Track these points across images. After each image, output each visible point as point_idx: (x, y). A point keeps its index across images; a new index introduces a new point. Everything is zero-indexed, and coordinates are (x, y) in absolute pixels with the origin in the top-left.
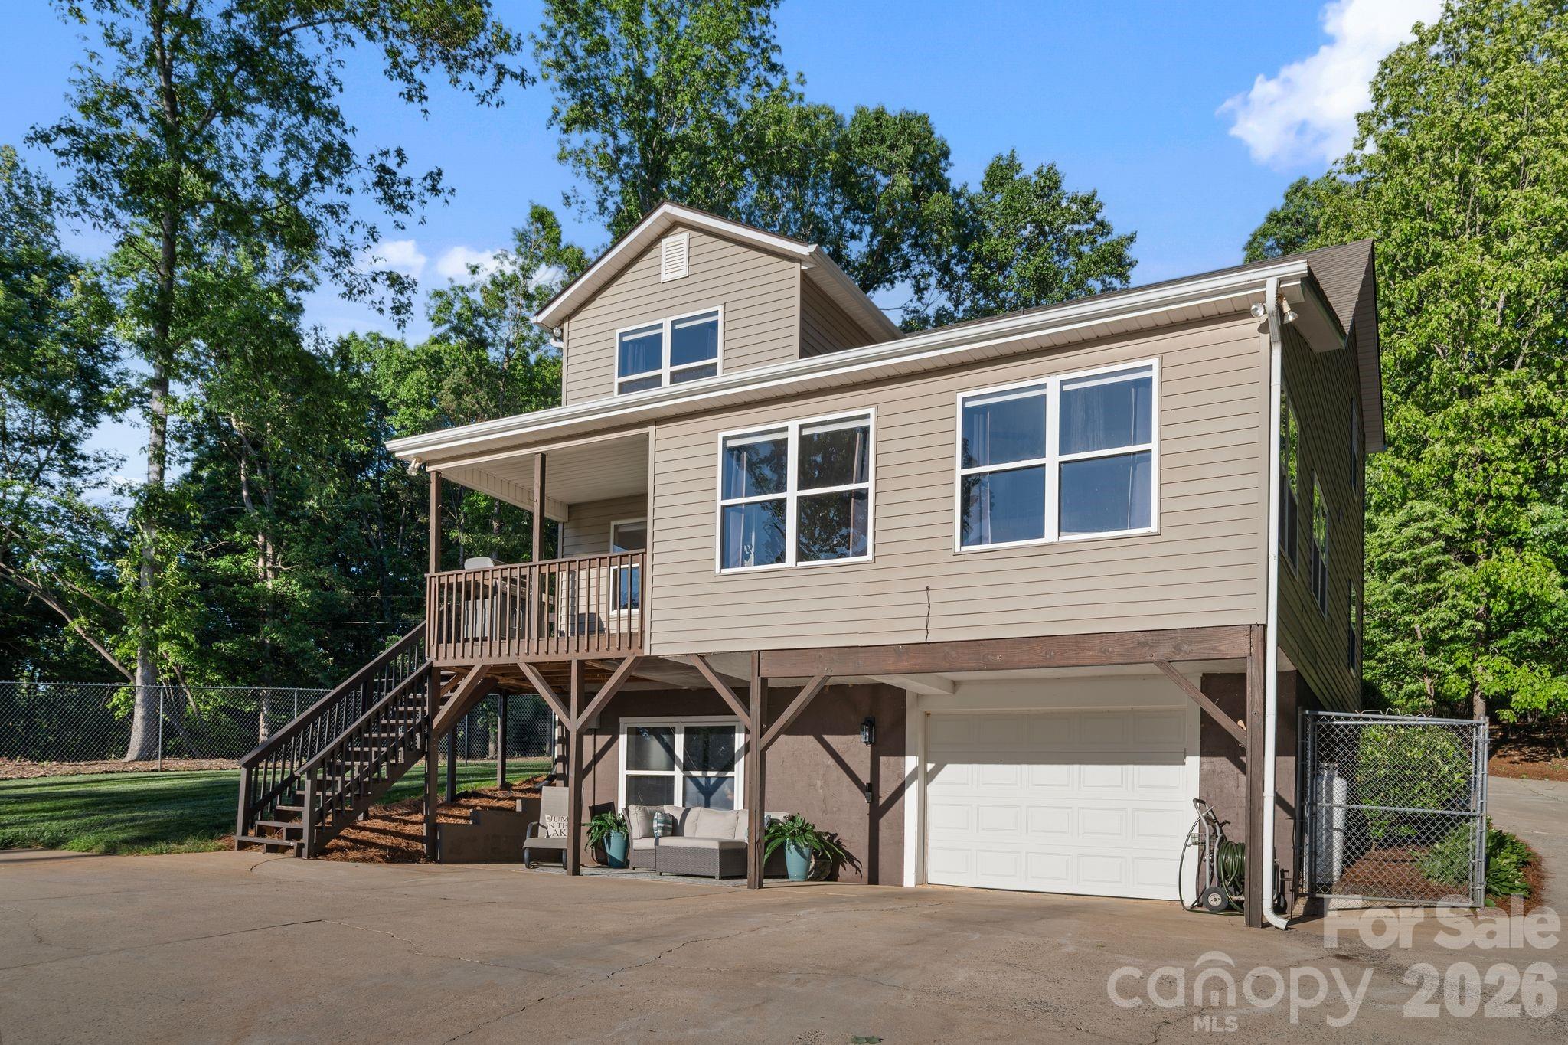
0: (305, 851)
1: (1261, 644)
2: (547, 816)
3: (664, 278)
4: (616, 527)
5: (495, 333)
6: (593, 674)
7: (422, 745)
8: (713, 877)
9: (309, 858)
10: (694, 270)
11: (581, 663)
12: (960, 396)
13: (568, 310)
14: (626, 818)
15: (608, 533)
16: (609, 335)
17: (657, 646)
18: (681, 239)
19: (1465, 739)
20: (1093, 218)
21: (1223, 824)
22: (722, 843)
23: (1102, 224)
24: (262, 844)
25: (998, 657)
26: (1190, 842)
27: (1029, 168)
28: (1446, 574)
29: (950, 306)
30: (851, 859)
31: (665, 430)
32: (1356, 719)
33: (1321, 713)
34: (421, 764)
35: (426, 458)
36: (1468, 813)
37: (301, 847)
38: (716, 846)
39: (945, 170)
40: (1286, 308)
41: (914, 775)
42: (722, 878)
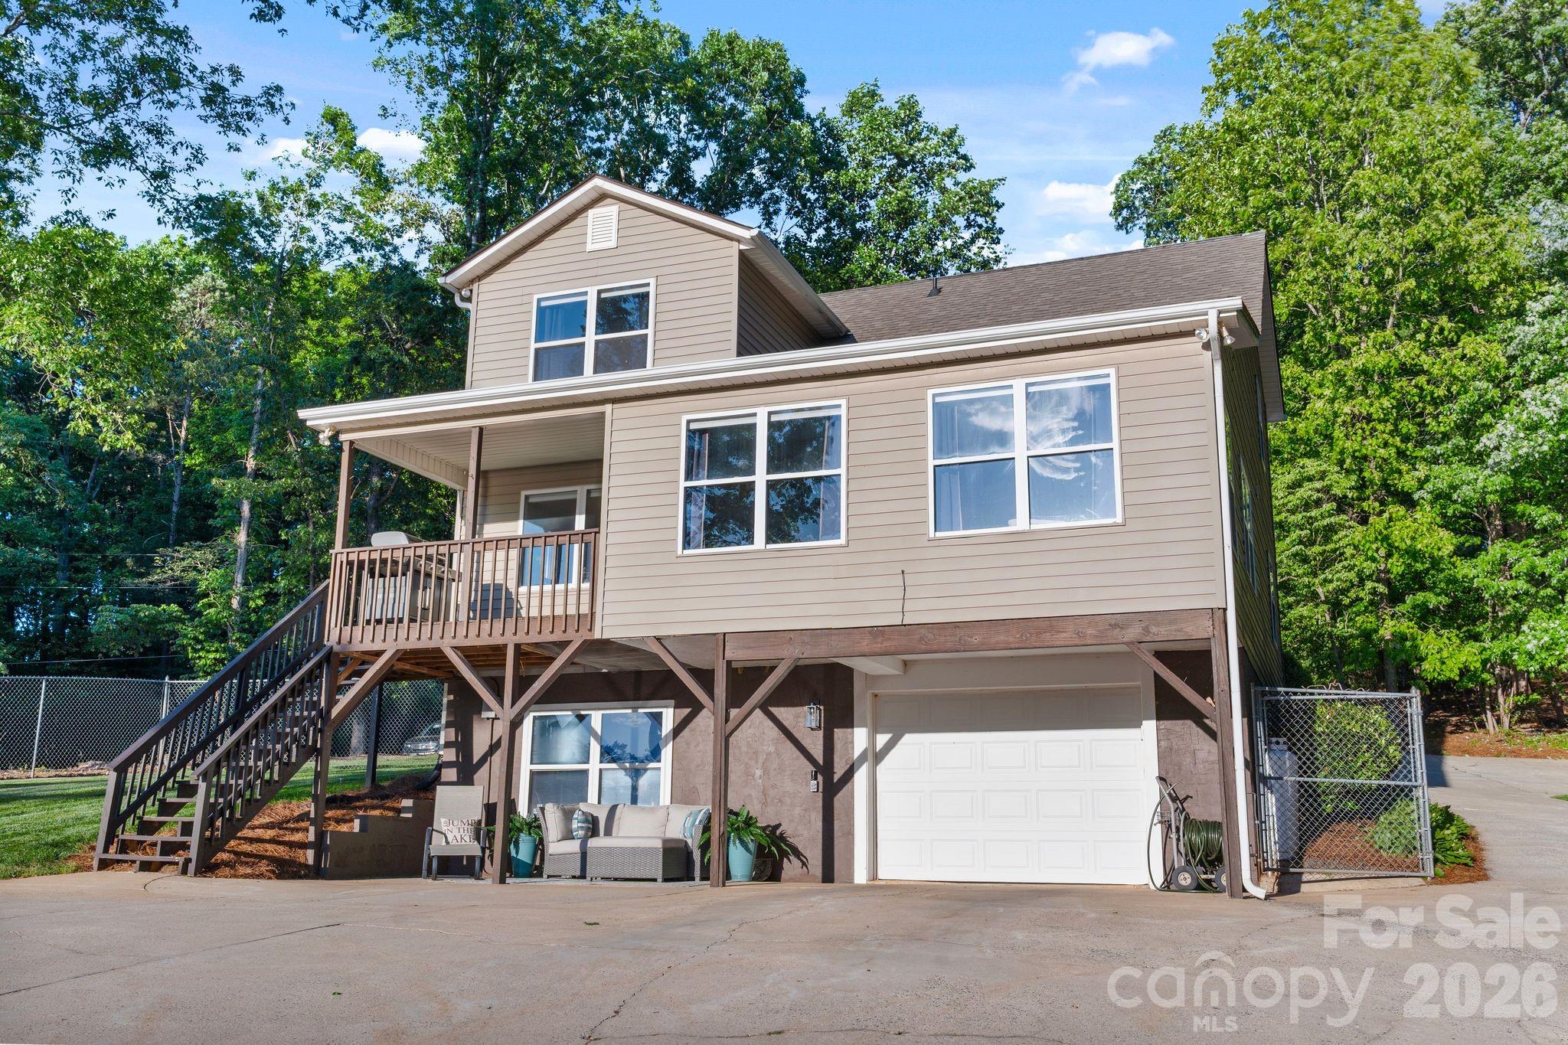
0: (192, 867)
1: (1222, 626)
2: (443, 820)
3: (590, 247)
4: (527, 497)
5: (269, 244)
6: (532, 658)
7: (315, 741)
8: (655, 880)
9: (195, 875)
10: (623, 242)
11: (517, 646)
12: (930, 392)
13: (479, 272)
14: (541, 818)
15: (518, 503)
16: (526, 299)
17: (608, 628)
18: (608, 212)
19: (1401, 712)
20: (956, 152)
21: (1185, 799)
22: (665, 841)
23: (965, 157)
24: (134, 862)
25: (976, 640)
26: (1155, 821)
27: (890, 100)
28: (1341, 534)
29: (801, 233)
30: (797, 853)
31: (623, 410)
32: (1303, 694)
33: (1279, 689)
34: (310, 764)
35: (339, 428)
36: (1410, 784)
37: (188, 861)
38: (659, 844)
39: (801, 97)
40: (1225, 333)
41: (863, 757)
42: (665, 880)
